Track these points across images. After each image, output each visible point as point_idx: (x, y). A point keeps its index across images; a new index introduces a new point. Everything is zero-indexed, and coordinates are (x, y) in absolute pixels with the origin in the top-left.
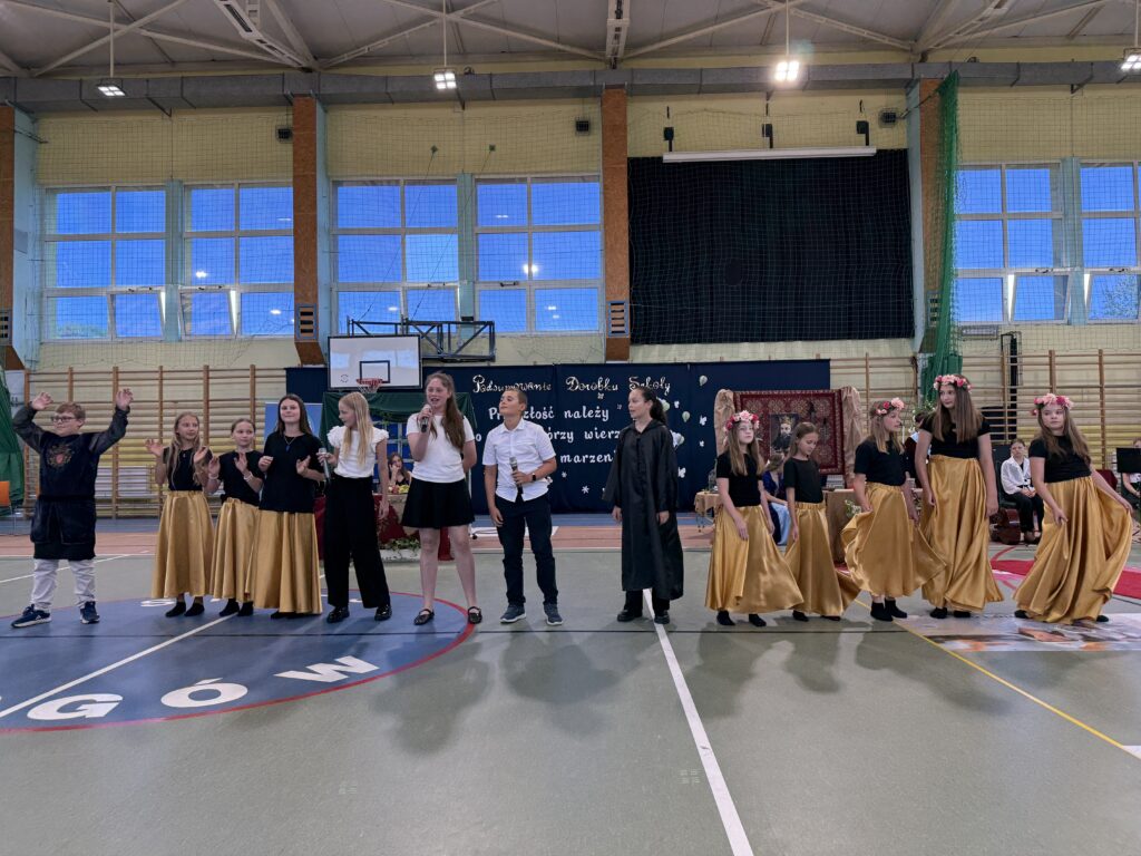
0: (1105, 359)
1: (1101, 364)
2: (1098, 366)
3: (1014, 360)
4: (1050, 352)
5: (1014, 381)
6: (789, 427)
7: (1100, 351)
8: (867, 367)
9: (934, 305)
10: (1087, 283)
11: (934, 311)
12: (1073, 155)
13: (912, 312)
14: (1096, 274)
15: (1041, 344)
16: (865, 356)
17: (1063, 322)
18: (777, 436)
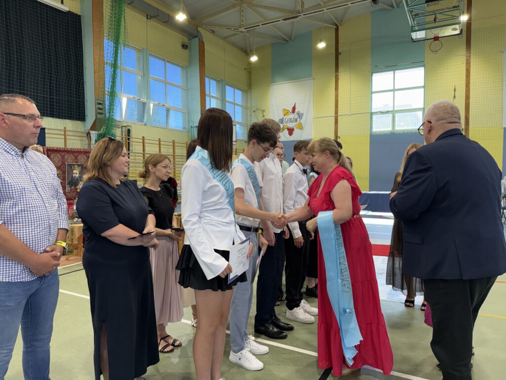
0: (162, 143)
1: (160, 145)
2: (158, 146)
3: (129, 139)
4: (143, 137)
5: (129, 150)
6: (78, 172)
7: (159, 139)
8: (65, 135)
9: (100, 106)
10: (152, 108)
11: (100, 109)
12: (147, 48)
13: (84, 107)
14: (154, 105)
15: (137, 133)
16: (63, 128)
17: (143, 124)
18: (71, 178)
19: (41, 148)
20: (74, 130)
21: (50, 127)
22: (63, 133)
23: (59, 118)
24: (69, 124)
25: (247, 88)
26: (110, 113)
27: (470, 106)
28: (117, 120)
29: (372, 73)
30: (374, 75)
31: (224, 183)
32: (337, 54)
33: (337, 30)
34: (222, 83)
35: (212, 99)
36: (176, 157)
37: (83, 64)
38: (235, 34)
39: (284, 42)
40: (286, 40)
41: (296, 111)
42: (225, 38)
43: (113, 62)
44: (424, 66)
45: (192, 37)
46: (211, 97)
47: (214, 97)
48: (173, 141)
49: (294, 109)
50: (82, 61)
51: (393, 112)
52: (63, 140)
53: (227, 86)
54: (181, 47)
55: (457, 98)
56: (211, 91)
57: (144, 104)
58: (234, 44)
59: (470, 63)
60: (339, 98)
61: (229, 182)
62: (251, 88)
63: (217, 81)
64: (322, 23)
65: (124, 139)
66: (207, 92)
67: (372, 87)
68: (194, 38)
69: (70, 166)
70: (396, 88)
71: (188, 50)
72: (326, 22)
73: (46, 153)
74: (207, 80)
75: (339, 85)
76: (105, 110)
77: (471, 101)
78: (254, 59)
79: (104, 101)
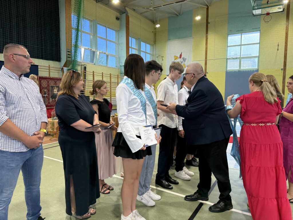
0: (104, 75)
1: (103, 76)
2: (102, 76)
3: (85, 72)
4: (93, 71)
5: (85, 79)
6: (56, 91)
7: (102, 73)
8: (49, 70)
9: (69, 53)
10: (98, 55)
11: (69, 55)
12: (96, 20)
13: (60, 54)
14: (100, 53)
15: (90, 69)
16: (48, 66)
17: (94, 64)
18: (52, 94)
19: (36, 77)
20: (54, 66)
21: (41, 65)
22: (48, 68)
23: (46, 60)
24: (52, 63)
25: (153, 44)
26: (74, 57)
27: (287, 55)
28: (79, 61)
29: (228, 35)
30: (229, 36)
31: (140, 97)
32: (207, 23)
33: (208, 9)
34: (139, 40)
35: (132, 49)
36: (112, 83)
37: (59, 29)
38: (147, 12)
39: (175, 16)
40: (177, 15)
41: (182, 57)
42: (141, 14)
43: (76, 28)
44: (260, 31)
45: (122, 13)
46: (132, 48)
47: (134, 49)
48: (110, 74)
49: (181, 56)
50: (59, 27)
51: (240, 59)
52: (48, 72)
53: (141, 42)
54: (115, 19)
55: (279, 50)
56: (132, 45)
57: (94, 52)
58: (146, 17)
59: (288, 29)
60: (208, 49)
61: (143, 97)
62: (156, 43)
63: (136, 39)
64: (198, 5)
65: (82, 72)
66: (130, 46)
67: (227, 43)
68: (123, 13)
69: (52, 87)
70: (242, 44)
71: (119, 21)
72: (201, 4)
73: (39, 79)
74: (130, 38)
75: (208, 41)
76: (72, 56)
77: (288, 52)
78: (158, 26)
79: (71, 50)
